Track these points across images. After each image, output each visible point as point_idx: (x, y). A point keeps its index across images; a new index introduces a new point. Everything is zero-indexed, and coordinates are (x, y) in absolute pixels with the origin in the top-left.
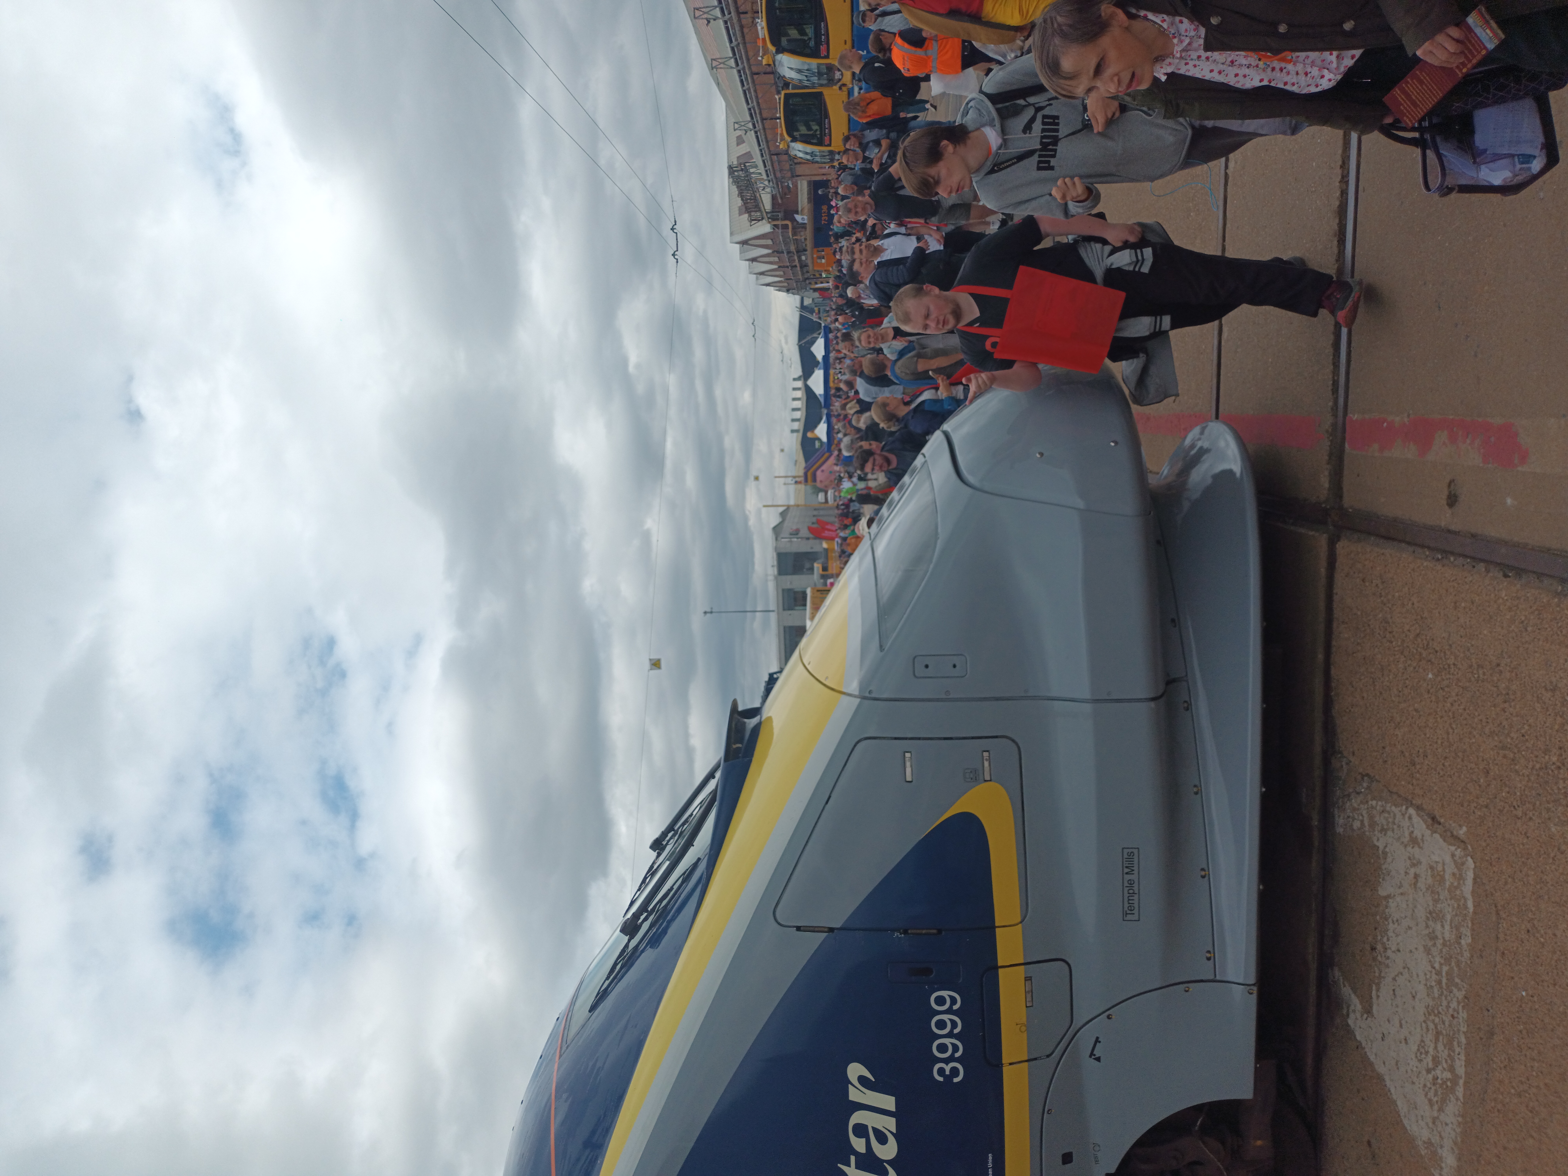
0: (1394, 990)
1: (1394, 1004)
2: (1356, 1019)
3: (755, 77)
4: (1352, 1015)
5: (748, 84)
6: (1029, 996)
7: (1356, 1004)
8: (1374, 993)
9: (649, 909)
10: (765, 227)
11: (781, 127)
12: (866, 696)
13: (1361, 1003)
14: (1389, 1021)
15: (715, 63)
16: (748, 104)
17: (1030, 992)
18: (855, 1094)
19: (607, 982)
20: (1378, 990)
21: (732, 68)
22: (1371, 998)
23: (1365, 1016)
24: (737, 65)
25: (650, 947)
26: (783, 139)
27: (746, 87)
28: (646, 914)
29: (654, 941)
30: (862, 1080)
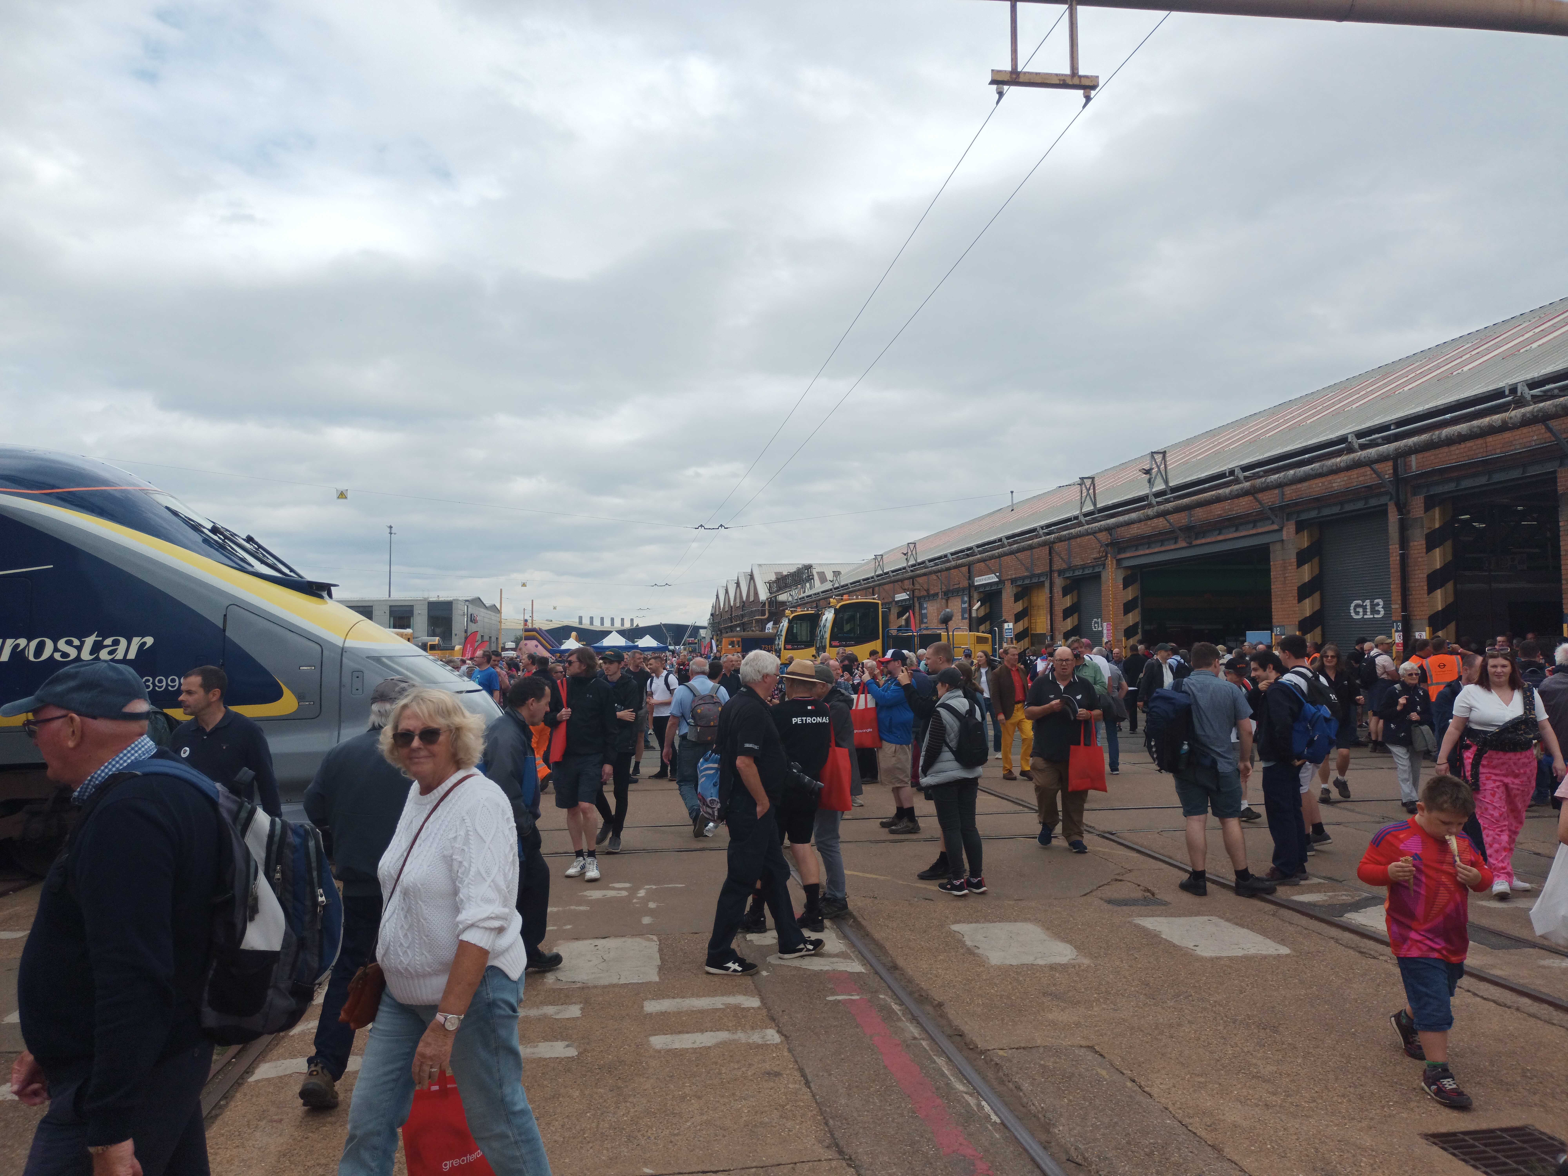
3: (871, 590)
5: (865, 584)
10: (763, 595)
12: (343, 650)
15: (880, 558)
16: (851, 584)
18: (136, 640)
19: (183, 516)
21: (875, 571)
24: (878, 576)
25: (204, 540)
27: (862, 582)
28: (220, 536)
29: (207, 542)
30: (144, 644)
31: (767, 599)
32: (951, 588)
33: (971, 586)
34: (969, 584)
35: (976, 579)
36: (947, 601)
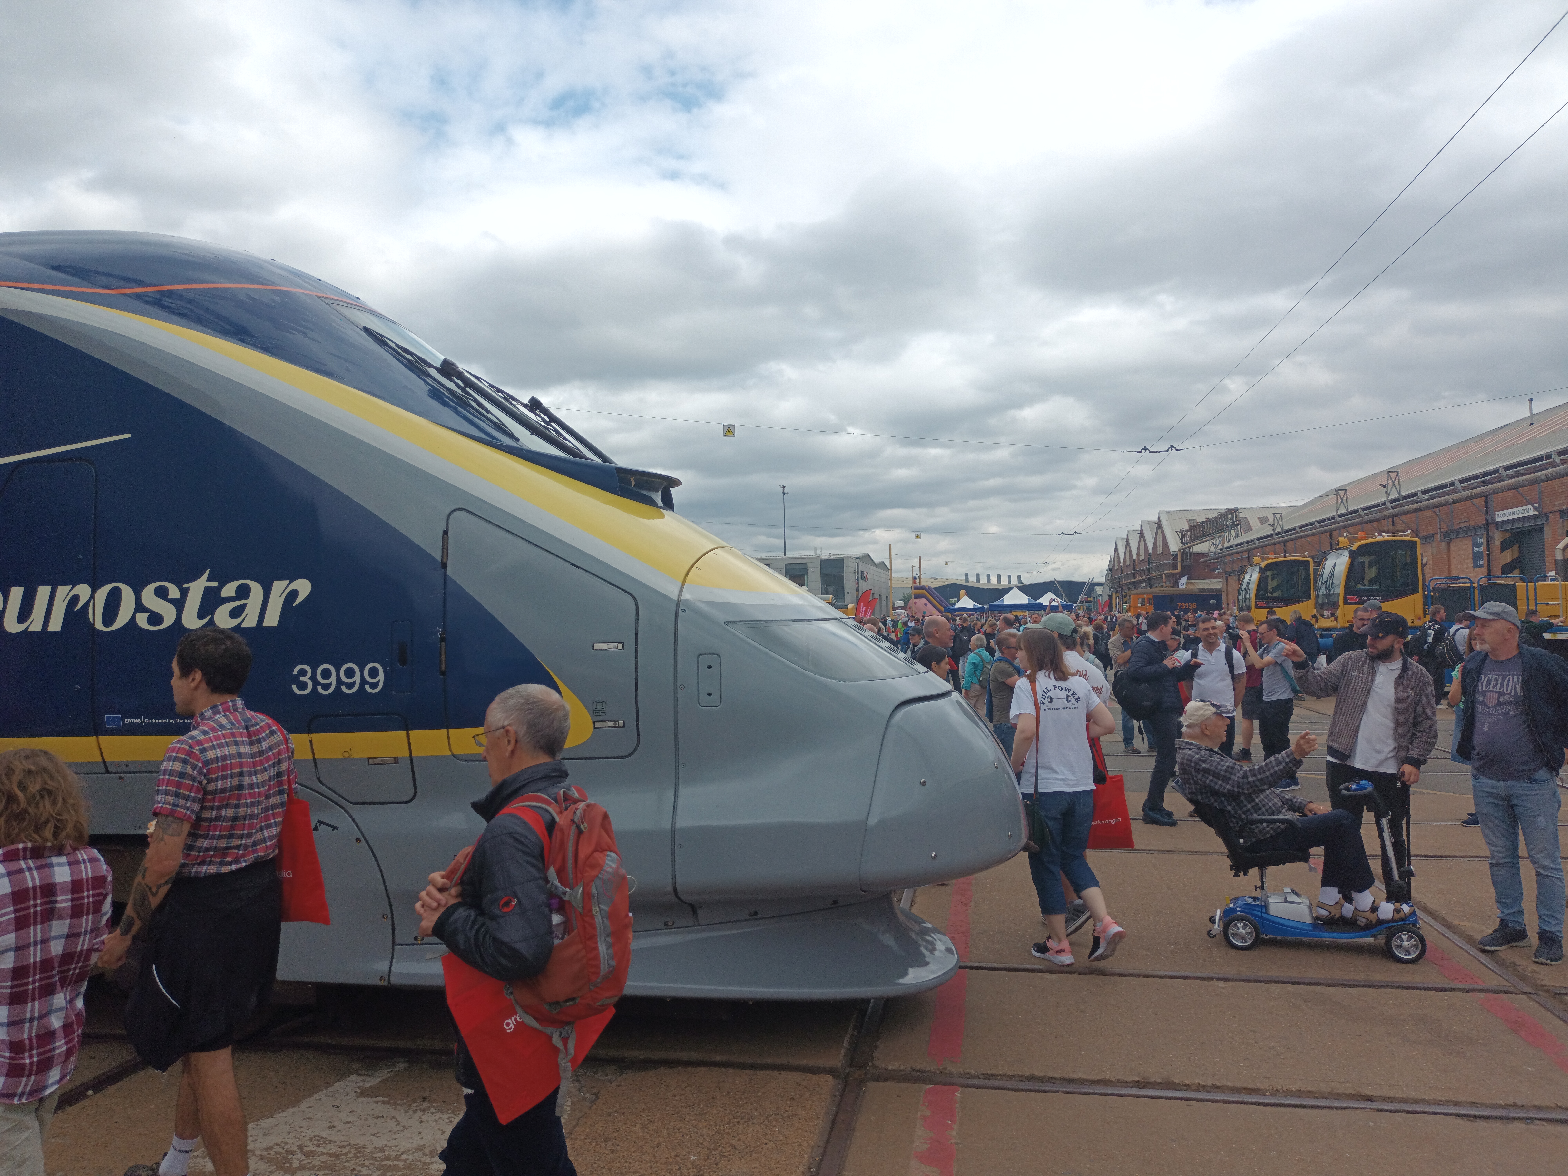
0: (382, 1117)
1: (368, 1117)
2: (356, 1083)
3: (1328, 534)
4: (358, 1078)
5: (1321, 527)
6: (378, 761)
7: (371, 1082)
8: (381, 1099)
9: (467, 389)
10: (1174, 546)
11: (1276, 557)
12: (679, 607)
13: (371, 1087)
14: (352, 1112)
15: (1342, 493)
16: (1301, 527)
17: (382, 761)
18: (279, 587)
19: (393, 345)
20: (383, 1102)
21: (1337, 510)
22: (376, 1096)
23: (359, 1091)
24: (1340, 516)
25: (430, 390)
26: (1263, 559)
27: (1317, 525)
28: (462, 385)
29: (436, 394)
30: (294, 594)
31: (1180, 550)
32: (1456, 527)
33: (1490, 524)
34: (1487, 520)
35: (1497, 513)
36: (1448, 544)
